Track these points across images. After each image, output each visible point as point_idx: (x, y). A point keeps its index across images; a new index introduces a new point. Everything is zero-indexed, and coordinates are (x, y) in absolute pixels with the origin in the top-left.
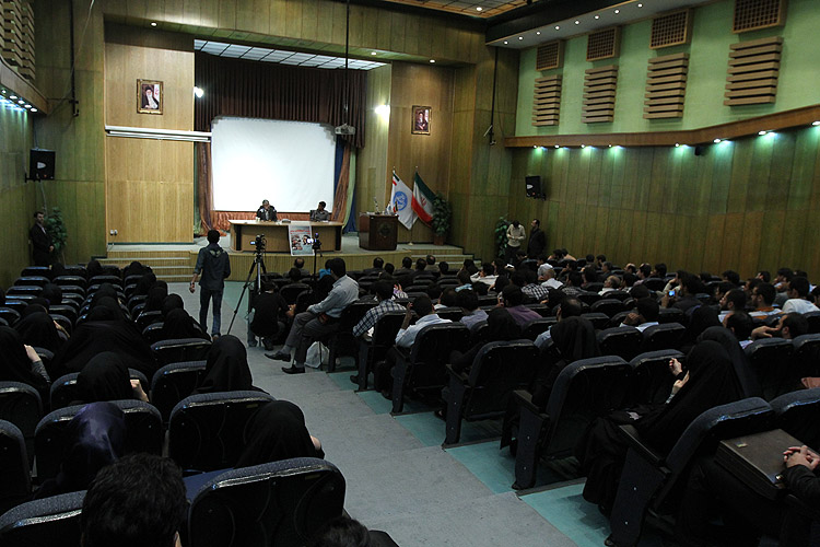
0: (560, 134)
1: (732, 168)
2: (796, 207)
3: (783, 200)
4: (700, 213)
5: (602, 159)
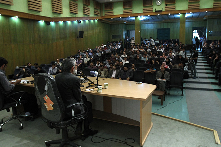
1: (56, 29)
2: (68, 39)
3: (66, 37)
4: (50, 42)
5: (9, 22)
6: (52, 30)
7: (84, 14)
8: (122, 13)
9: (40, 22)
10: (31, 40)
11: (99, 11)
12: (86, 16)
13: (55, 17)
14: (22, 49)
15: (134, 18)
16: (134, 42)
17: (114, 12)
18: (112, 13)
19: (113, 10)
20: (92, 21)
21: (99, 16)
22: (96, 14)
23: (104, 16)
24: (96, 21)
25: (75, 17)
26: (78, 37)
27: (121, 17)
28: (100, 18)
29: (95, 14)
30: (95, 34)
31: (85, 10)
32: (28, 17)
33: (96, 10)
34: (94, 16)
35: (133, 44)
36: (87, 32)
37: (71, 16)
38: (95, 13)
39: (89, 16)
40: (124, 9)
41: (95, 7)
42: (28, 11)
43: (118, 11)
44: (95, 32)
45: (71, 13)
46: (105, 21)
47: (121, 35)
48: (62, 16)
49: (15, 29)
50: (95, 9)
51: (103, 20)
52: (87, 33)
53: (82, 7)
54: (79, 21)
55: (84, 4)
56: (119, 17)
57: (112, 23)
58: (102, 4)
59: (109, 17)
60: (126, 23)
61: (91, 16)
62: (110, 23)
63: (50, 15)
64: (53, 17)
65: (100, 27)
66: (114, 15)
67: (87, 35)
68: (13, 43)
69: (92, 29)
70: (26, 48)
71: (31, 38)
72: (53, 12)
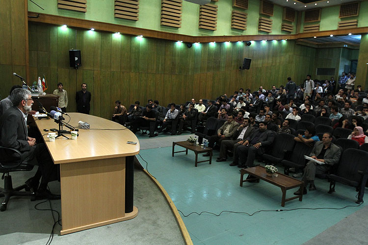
0: (88, 19)
1: (201, 54)
2: (223, 70)
3: (218, 68)
4: (190, 73)
5: (131, 43)
6: (195, 55)
7: (260, 31)
8: (335, 28)
9: (177, 43)
10: (160, 69)
11: (293, 24)
12: (264, 34)
13: (203, 36)
14: (145, 80)
15: (359, 37)
16: (353, 83)
17: (321, 26)
18: (317, 28)
19: (319, 22)
20: (275, 42)
21: (292, 34)
22: (285, 29)
23: (301, 34)
24: (284, 42)
25: (239, 35)
26: (242, 67)
27: (332, 36)
28: (293, 38)
29: (283, 31)
30: (278, 64)
31: (262, 24)
33: (285, 24)
34: (280, 34)
35: (351, 88)
36: (261, 61)
37: (233, 33)
38: (283, 28)
39: (269, 34)
40: (341, 19)
41: (284, 19)
42: (160, 28)
43: (329, 24)
44: (278, 61)
45: (233, 29)
46: (305, 42)
47: (335, 69)
48: (216, 34)
49: (139, 52)
50: (284, 21)
51: (301, 41)
52: (261, 63)
53: (258, 19)
54: (248, 43)
55: (260, 14)
56: (328, 35)
57: (320, 47)
58: (302, 11)
59: (309, 36)
60: (347, 46)
61: (273, 33)
62: (316, 47)
63: (195, 33)
64: (201, 35)
65: (291, 54)
66: (321, 30)
67: (261, 66)
68: (132, 71)
69: (273, 56)
70: (150, 79)
71: (160, 65)
72: (200, 29)
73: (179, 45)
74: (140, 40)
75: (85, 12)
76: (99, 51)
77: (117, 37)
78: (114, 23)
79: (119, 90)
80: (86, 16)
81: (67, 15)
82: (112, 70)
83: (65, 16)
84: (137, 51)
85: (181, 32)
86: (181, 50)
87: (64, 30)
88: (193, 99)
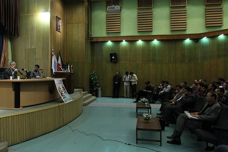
0: (121, 36)
1: (210, 46)
4: (199, 61)
5: (149, 45)
6: (204, 47)
9: (185, 40)
10: (172, 59)
14: (160, 68)
32: (165, 39)
42: (170, 33)
49: (155, 50)
68: (151, 63)
70: (164, 67)
71: (172, 57)
72: (207, 27)
73: (188, 41)
74: (156, 42)
75: (120, 32)
76: (129, 52)
77: (140, 43)
78: (138, 35)
79: (142, 75)
80: (121, 34)
81: (111, 35)
82: (137, 63)
83: (110, 36)
84: (153, 49)
85: (188, 32)
86: (189, 45)
87: (109, 43)
88: (196, 80)
